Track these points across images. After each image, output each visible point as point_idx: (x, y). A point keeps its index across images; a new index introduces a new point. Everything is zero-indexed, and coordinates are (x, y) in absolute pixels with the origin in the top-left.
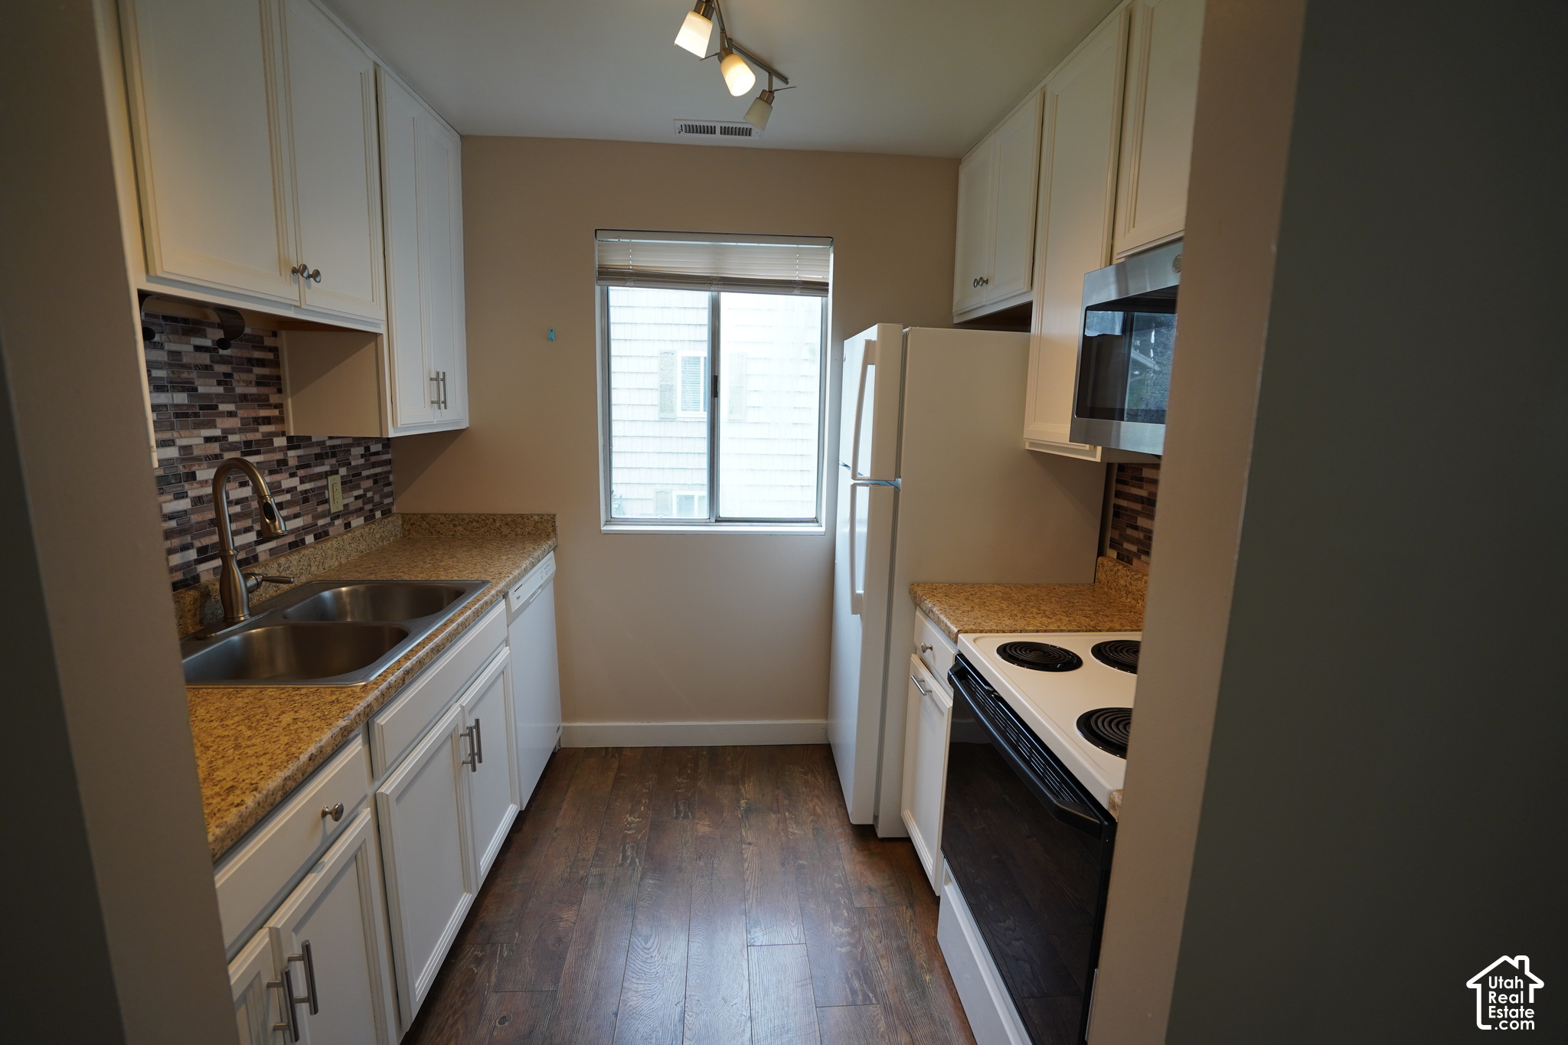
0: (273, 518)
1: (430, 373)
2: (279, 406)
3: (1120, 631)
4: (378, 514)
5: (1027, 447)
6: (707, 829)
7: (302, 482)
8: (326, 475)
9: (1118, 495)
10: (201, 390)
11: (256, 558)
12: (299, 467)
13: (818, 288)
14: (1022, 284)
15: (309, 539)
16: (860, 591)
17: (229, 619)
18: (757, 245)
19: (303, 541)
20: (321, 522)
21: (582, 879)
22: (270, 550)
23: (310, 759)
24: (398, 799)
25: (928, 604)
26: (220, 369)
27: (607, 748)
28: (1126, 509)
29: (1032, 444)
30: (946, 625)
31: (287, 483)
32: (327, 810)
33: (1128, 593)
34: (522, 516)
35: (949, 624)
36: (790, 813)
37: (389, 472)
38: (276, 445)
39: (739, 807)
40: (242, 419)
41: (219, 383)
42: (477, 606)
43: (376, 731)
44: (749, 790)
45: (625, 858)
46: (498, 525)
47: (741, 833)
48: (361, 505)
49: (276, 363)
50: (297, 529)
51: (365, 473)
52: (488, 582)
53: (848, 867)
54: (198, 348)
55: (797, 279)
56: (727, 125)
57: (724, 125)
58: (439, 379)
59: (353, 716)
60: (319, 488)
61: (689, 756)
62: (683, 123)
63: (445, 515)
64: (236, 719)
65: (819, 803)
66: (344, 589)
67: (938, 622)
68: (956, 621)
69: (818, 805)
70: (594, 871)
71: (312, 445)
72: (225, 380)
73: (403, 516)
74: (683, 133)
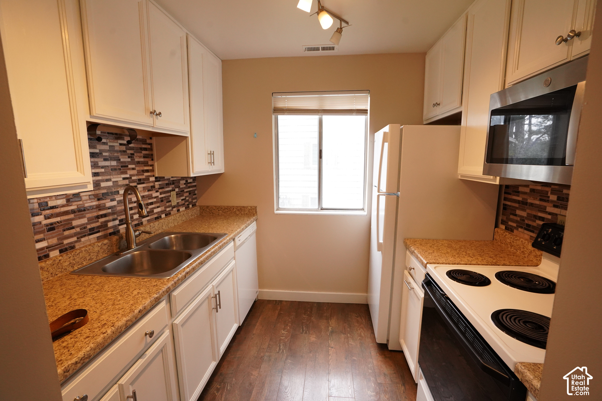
0: (142, 209)
1: (208, 152)
2: (152, 166)
3: (509, 265)
4: (191, 206)
5: (460, 178)
6: (314, 339)
7: (161, 194)
8: (170, 191)
9: (505, 199)
10: (122, 160)
11: (142, 223)
12: (159, 189)
13: (363, 112)
14: (457, 103)
15: (163, 216)
16: (381, 241)
17: (129, 247)
18: (337, 95)
19: (161, 217)
20: (168, 209)
21: (262, 357)
22: (148, 220)
23: (139, 312)
24: (182, 326)
25: (412, 248)
26: (129, 152)
27: (276, 301)
28: (510, 206)
29: (461, 176)
30: (421, 259)
31: (155, 194)
32: (147, 332)
33: (512, 246)
34: (244, 207)
35: (422, 259)
36: (350, 335)
37: (195, 190)
38: (150, 180)
39: (328, 330)
40: (137, 170)
41: (129, 157)
42: (220, 244)
43: (173, 298)
44: (333, 323)
45: (280, 349)
46: (235, 210)
47: (328, 342)
48: (184, 203)
49: (151, 149)
50: (159, 212)
51: (185, 190)
52: (227, 234)
53: (375, 362)
54: (121, 144)
55: (354, 108)
57: (323, 46)
58: (211, 154)
59: (161, 293)
60: (167, 196)
61: (309, 306)
62: (306, 47)
63: (215, 206)
64: (117, 291)
65: (363, 331)
66: (173, 236)
67: (417, 258)
68: (426, 258)
69: (362, 332)
70: (267, 354)
71: (165, 180)
72: (131, 156)
73: (200, 206)
74: (306, 51)
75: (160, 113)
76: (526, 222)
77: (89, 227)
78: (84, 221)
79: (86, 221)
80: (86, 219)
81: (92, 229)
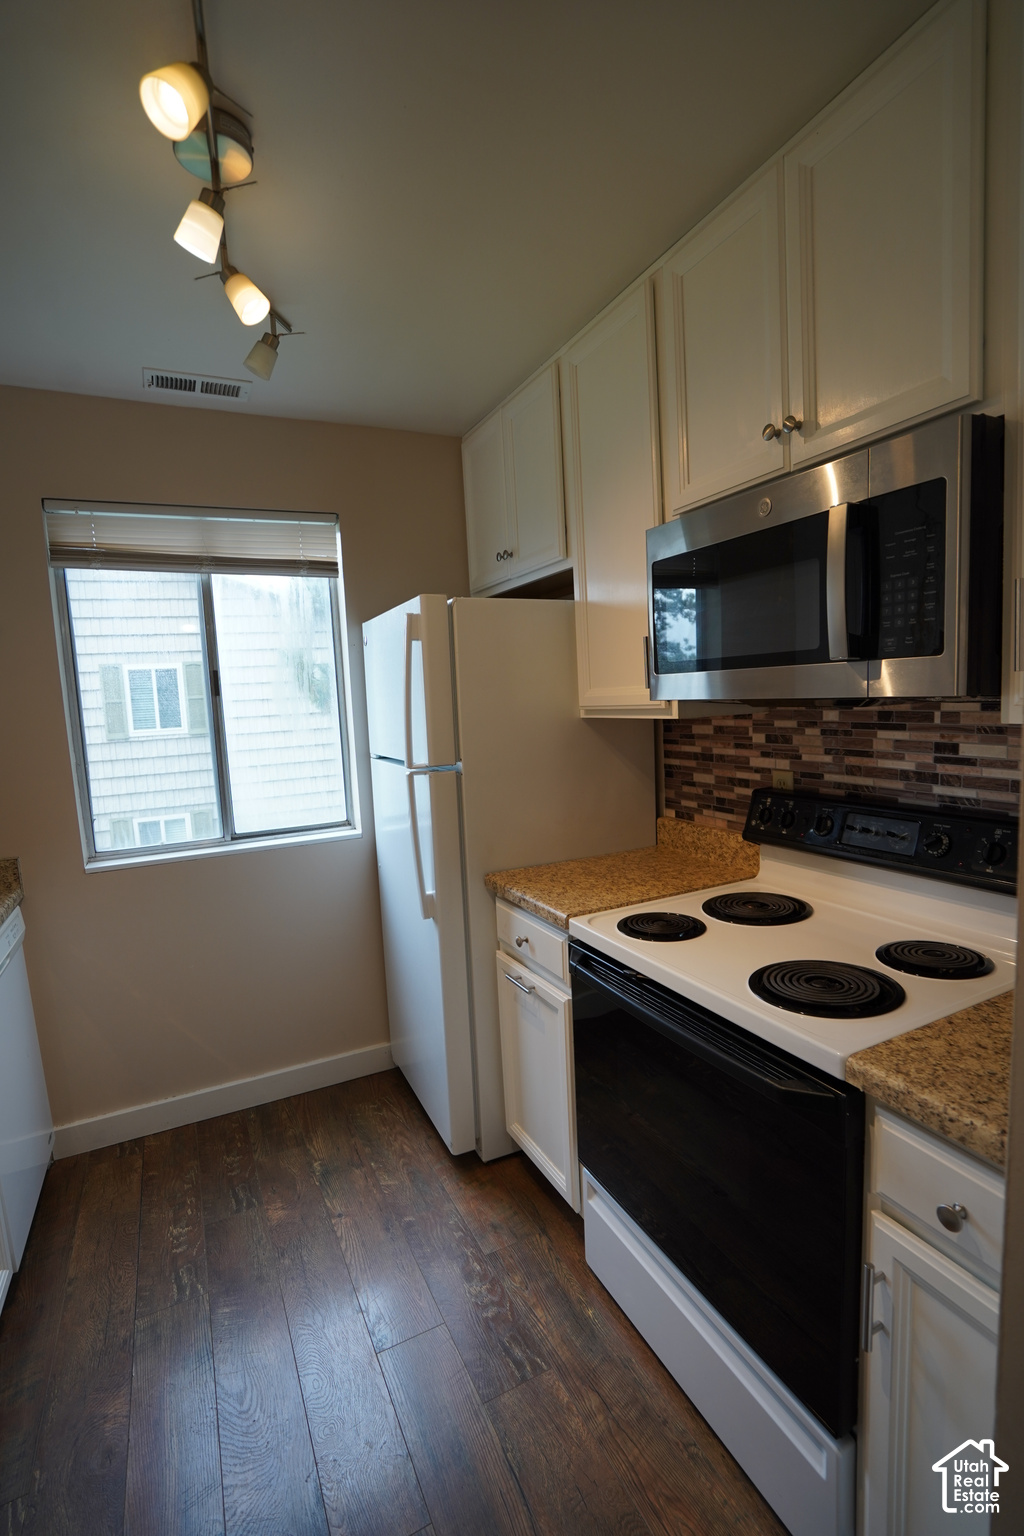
5: (583, 716)
6: (282, 1214)
9: (668, 754)
13: (326, 568)
16: (430, 891)
18: (251, 520)
21: (125, 1342)
25: (516, 893)
27: (121, 1145)
28: (679, 767)
29: (588, 711)
30: (549, 912)
33: (697, 849)
36: (376, 1162)
39: (314, 1172)
44: (319, 1147)
45: (181, 1289)
47: (325, 1206)
53: (461, 1208)
55: (302, 558)
56: (210, 381)
57: (206, 380)
61: (234, 1125)
62: (155, 373)
65: (406, 1141)
67: (536, 912)
68: (559, 906)
69: (405, 1144)
70: (141, 1325)
74: (154, 387)
76: (716, 794)
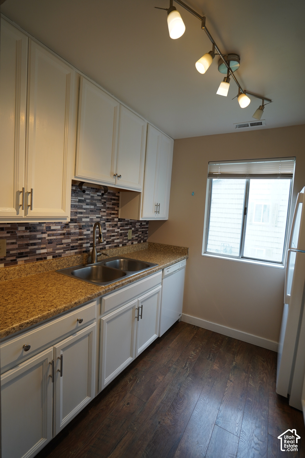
0: (101, 238)
1: (155, 204)
2: (117, 211)
4: (142, 241)
6: (217, 368)
7: (121, 230)
8: (128, 229)
10: (97, 205)
11: (105, 248)
12: (120, 226)
13: (289, 176)
15: (121, 245)
16: (289, 294)
17: (92, 262)
19: (119, 246)
20: (124, 241)
21: (169, 367)
24: (108, 322)
26: (103, 200)
27: (194, 326)
31: (117, 230)
32: (79, 319)
34: (179, 247)
37: (147, 230)
38: (115, 220)
40: (107, 213)
41: (102, 204)
42: (149, 271)
43: (103, 300)
45: (185, 366)
46: (172, 249)
48: (137, 238)
49: (118, 200)
50: (118, 242)
51: (139, 230)
52: (158, 265)
54: (98, 195)
55: (279, 173)
56: (252, 122)
58: (158, 205)
59: (93, 295)
60: (125, 232)
61: (221, 338)
63: (159, 244)
64: (71, 287)
66: (122, 260)
69: (265, 377)
70: (174, 366)
71: (125, 221)
72: (104, 203)
73: (149, 243)
74: (237, 128)
75: (120, 176)
77: (71, 245)
78: (69, 241)
79: (70, 241)
80: (71, 240)
81: (73, 247)
